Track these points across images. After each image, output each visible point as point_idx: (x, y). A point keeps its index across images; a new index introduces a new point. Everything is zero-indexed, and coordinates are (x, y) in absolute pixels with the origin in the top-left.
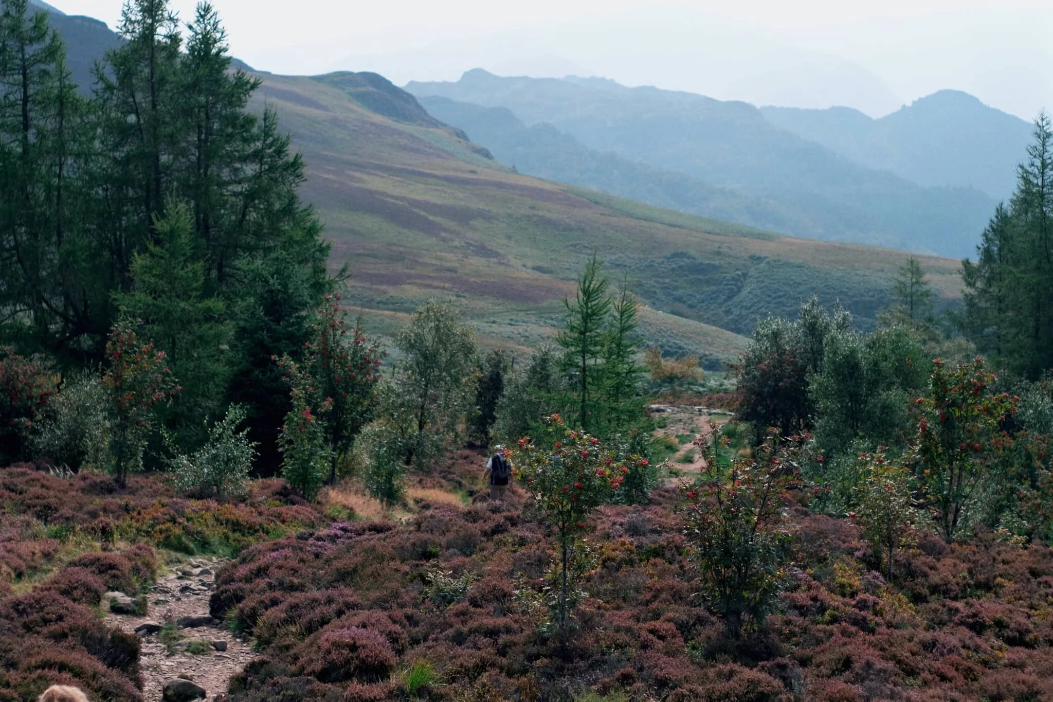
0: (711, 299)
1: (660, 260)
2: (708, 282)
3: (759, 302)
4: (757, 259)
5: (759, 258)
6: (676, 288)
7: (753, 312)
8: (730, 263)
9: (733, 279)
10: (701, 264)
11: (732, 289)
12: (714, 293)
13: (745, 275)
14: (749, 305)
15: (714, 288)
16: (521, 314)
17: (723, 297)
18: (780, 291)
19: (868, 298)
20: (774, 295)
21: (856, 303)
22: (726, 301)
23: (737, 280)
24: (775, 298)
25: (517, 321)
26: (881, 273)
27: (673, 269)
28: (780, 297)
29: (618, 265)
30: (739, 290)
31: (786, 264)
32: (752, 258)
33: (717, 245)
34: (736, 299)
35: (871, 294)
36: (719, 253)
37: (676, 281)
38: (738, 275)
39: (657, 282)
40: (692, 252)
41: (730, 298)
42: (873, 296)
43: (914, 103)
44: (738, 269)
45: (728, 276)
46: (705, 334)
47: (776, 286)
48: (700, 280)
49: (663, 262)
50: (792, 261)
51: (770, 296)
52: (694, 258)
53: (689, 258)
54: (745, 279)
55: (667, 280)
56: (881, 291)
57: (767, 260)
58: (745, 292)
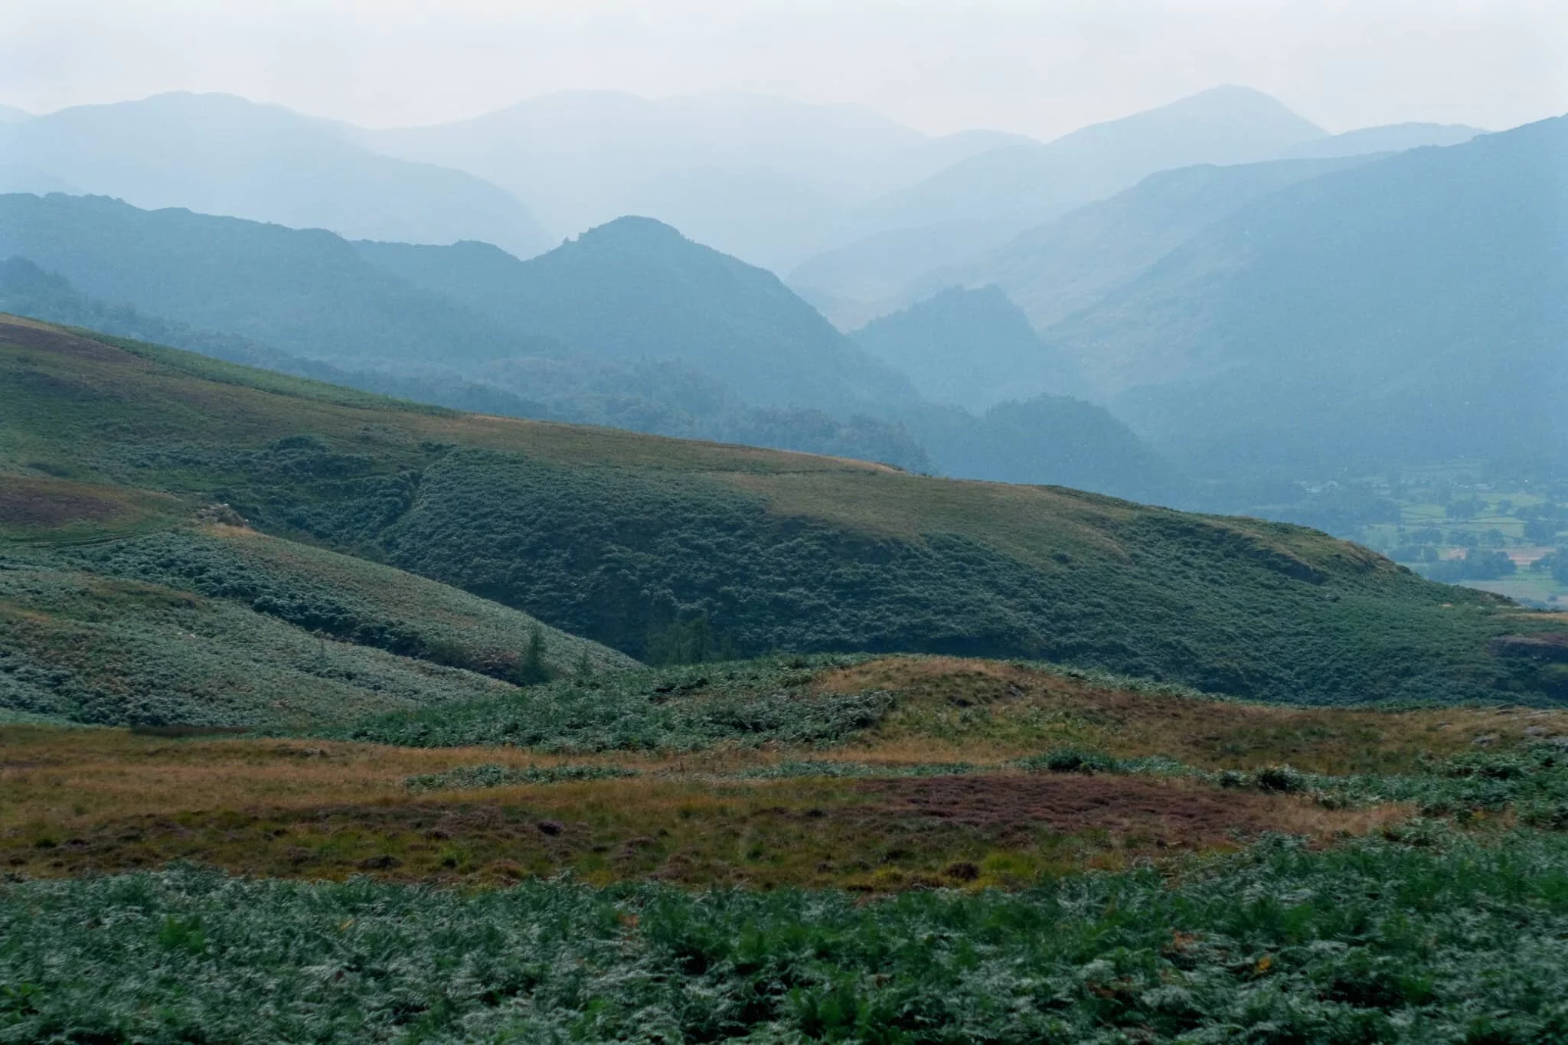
0: (357, 521)
1: (261, 453)
2: (349, 491)
3: (445, 525)
4: (435, 450)
5: (439, 447)
6: (292, 503)
7: (434, 545)
8: (387, 457)
9: (396, 484)
10: (336, 458)
11: (396, 503)
12: (361, 510)
13: (416, 479)
14: (428, 530)
15: (361, 501)
16: (21, 546)
17: (379, 518)
18: (482, 505)
19: (642, 516)
20: (472, 514)
21: (622, 525)
22: (383, 524)
23: (403, 487)
24: (474, 519)
25: (13, 562)
26: (659, 473)
27: (286, 468)
28: (485, 515)
29: (186, 462)
30: (407, 505)
31: (490, 458)
32: (427, 446)
33: (363, 425)
34: (404, 521)
35: (647, 508)
36: (366, 439)
37: (292, 489)
38: (404, 477)
39: (257, 491)
40: (320, 439)
41: (391, 519)
42: (651, 512)
43: (582, 236)
44: (403, 468)
45: (387, 480)
46: (385, 584)
47: (474, 496)
48: (337, 487)
49: (266, 454)
50: (499, 452)
51: (465, 515)
52: (323, 448)
53: (312, 448)
54: (417, 484)
55: (276, 489)
56: (666, 504)
57: (455, 450)
58: (415, 511)
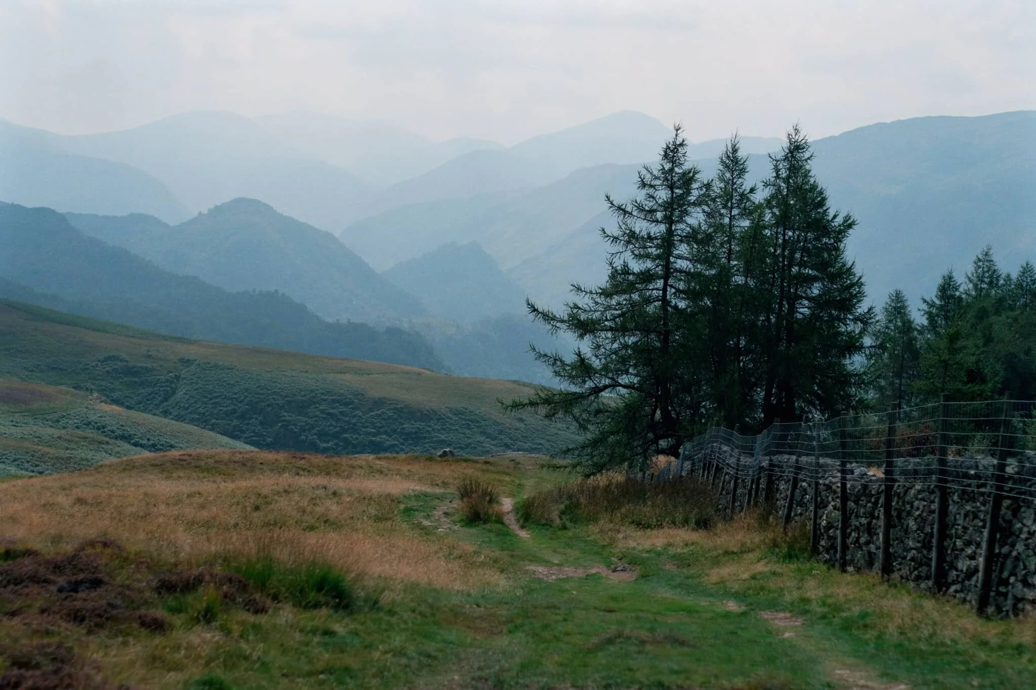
0: (148, 400)
1: (94, 364)
2: (142, 384)
3: (195, 402)
4: (187, 362)
5: (188, 361)
6: (113, 390)
7: (191, 413)
8: (162, 366)
9: (167, 381)
10: (135, 367)
11: (167, 391)
12: (150, 394)
13: (177, 378)
14: (187, 405)
15: (150, 390)
16: (17, 415)
17: (160, 398)
18: (215, 392)
19: (299, 397)
20: (210, 396)
21: (290, 402)
22: (162, 402)
23: (171, 382)
24: (211, 399)
25: (17, 423)
26: (306, 374)
27: (108, 371)
28: (216, 397)
29: (53, 368)
30: (174, 393)
31: (216, 366)
32: (182, 360)
33: (146, 348)
34: (172, 400)
35: (303, 393)
36: (149, 356)
37: (112, 383)
38: (171, 377)
39: (94, 384)
40: (124, 356)
41: (166, 400)
42: (305, 396)
43: (210, 210)
44: (170, 372)
45: (163, 378)
47: (210, 387)
48: (135, 382)
49: (97, 365)
50: (221, 363)
51: (206, 397)
52: (127, 361)
53: (121, 361)
54: (178, 381)
55: (103, 383)
56: (312, 391)
57: (197, 362)
58: (180, 394)
